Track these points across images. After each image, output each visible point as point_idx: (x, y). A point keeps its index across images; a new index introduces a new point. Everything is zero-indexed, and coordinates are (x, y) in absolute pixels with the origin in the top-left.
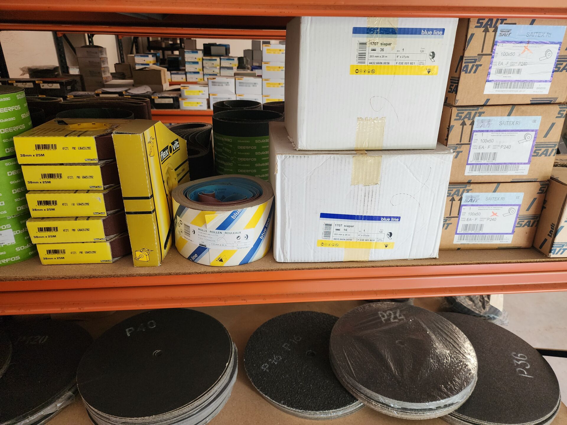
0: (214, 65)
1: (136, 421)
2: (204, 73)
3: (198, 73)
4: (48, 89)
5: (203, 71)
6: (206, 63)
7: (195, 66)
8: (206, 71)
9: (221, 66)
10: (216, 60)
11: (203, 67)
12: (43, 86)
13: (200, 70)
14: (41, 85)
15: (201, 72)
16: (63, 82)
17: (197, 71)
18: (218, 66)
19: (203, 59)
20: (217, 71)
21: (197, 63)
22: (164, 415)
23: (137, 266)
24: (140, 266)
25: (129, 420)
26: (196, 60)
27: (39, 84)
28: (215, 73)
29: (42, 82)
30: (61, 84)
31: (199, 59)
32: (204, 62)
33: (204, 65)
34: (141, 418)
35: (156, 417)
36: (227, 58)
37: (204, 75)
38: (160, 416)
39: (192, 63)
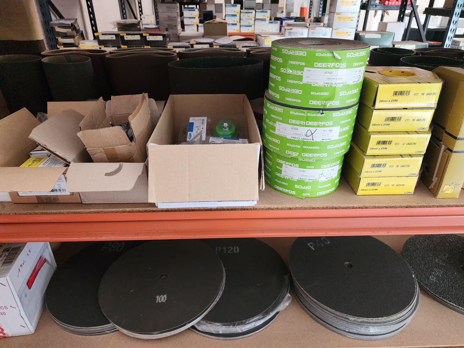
0: (249, 18)
1: (372, 320)
2: (241, 25)
3: (236, 24)
4: (152, 41)
5: (240, 22)
6: (243, 16)
7: (234, 18)
8: (242, 23)
9: (256, 18)
10: (252, 12)
11: (240, 19)
12: (149, 38)
13: (237, 22)
14: (147, 37)
15: (238, 24)
16: (165, 35)
17: (235, 23)
18: (253, 18)
19: (241, 12)
20: (252, 22)
21: (235, 15)
22: (392, 317)
23: (440, 198)
24: (442, 198)
25: (365, 320)
26: (235, 13)
27: (145, 37)
28: (250, 25)
29: (148, 34)
30: (164, 36)
31: (238, 12)
32: (242, 14)
33: (241, 18)
34: (376, 319)
35: (387, 318)
36: (261, 11)
37: (240, 26)
38: (390, 317)
39: (231, 16)
